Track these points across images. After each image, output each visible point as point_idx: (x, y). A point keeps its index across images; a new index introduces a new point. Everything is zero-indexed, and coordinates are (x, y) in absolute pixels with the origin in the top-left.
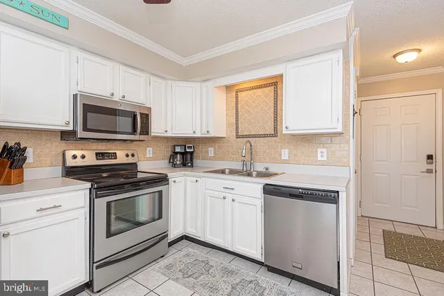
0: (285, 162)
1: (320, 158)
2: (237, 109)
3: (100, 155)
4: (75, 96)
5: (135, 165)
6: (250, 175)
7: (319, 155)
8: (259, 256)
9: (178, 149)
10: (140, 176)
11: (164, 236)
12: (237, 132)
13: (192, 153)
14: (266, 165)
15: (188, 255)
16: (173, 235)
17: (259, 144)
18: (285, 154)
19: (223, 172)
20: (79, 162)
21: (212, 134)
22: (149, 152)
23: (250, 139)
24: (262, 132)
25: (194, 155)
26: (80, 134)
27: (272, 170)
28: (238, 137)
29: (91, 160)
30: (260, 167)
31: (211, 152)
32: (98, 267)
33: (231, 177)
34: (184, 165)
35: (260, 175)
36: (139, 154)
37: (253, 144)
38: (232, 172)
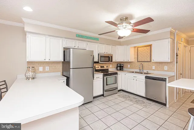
0: (154, 70)
1: (165, 69)
2: (138, 53)
3: (101, 67)
4: (99, 54)
5: (108, 69)
6: (142, 73)
7: (165, 68)
8: (144, 95)
9: (119, 65)
10: (109, 72)
11: (117, 88)
12: (138, 60)
13: (123, 66)
14: (147, 71)
15: (123, 94)
16: (119, 89)
17: (145, 64)
18: (154, 68)
19: (133, 72)
20: (98, 68)
21: (129, 61)
22: (111, 66)
23: (142, 63)
24: (146, 61)
25: (124, 67)
26: (100, 62)
27: (149, 72)
28: (138, 62)
29: (100, 68)
30: (145, 71)
31: (129, 66)
32: (105, 91)
33: (135, 74)
34: (120, 70)
35: (145, 73)
36: (109, 67)
37: (143, 64)
38: (136, 72)
